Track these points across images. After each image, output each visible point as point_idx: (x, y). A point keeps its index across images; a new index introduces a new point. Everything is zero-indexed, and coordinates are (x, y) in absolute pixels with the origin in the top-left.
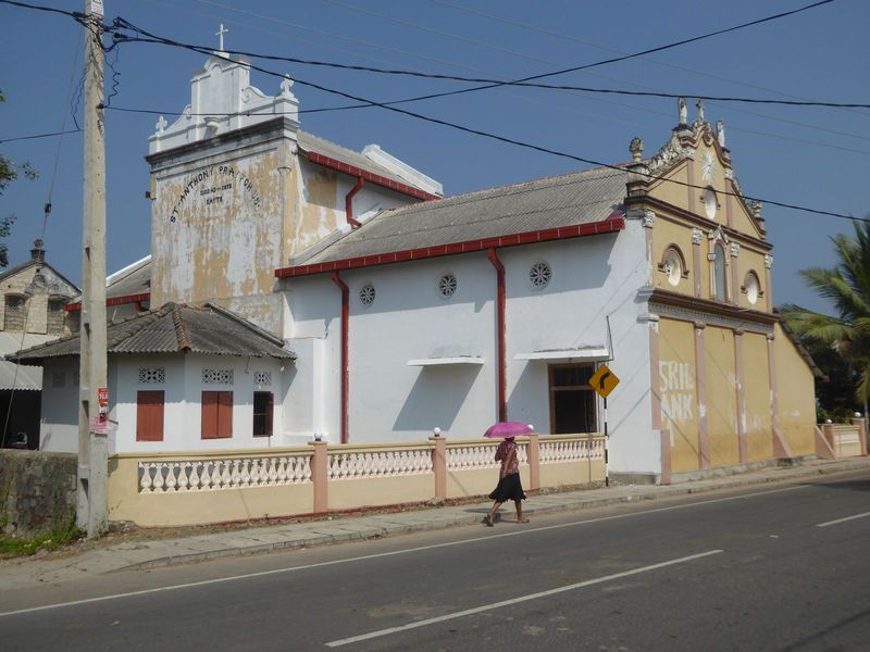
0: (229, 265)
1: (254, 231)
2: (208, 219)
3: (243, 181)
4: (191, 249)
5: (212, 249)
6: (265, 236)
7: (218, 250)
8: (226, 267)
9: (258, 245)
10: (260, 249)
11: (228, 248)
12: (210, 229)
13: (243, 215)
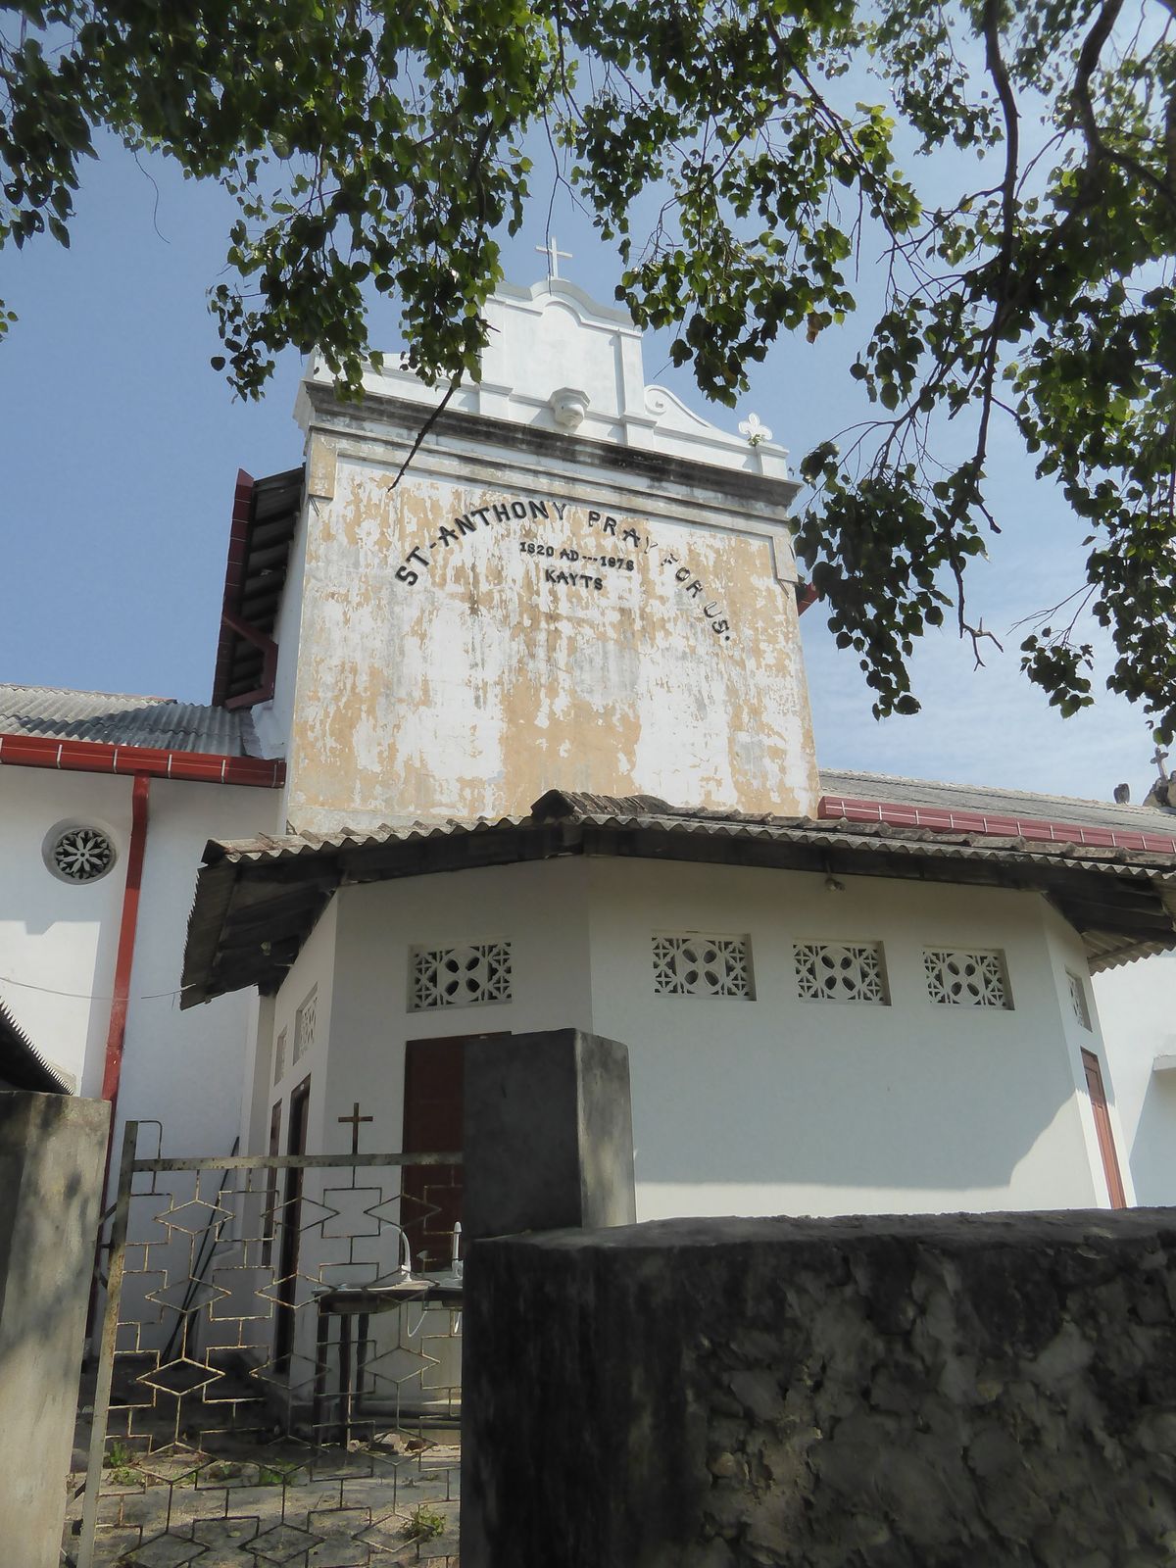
0: (639, 749)
1: (719, 691)
2: (552, 617)
3: (671, 570)
4: (490, 674)
5: (573, 693)
6: (755, 712)
7: (597, 702)
8: (630, 754)
9: (736, 725)
10: (743, 737)
11: (632, 706)
12: (563, 643)
13: (679, 643)
